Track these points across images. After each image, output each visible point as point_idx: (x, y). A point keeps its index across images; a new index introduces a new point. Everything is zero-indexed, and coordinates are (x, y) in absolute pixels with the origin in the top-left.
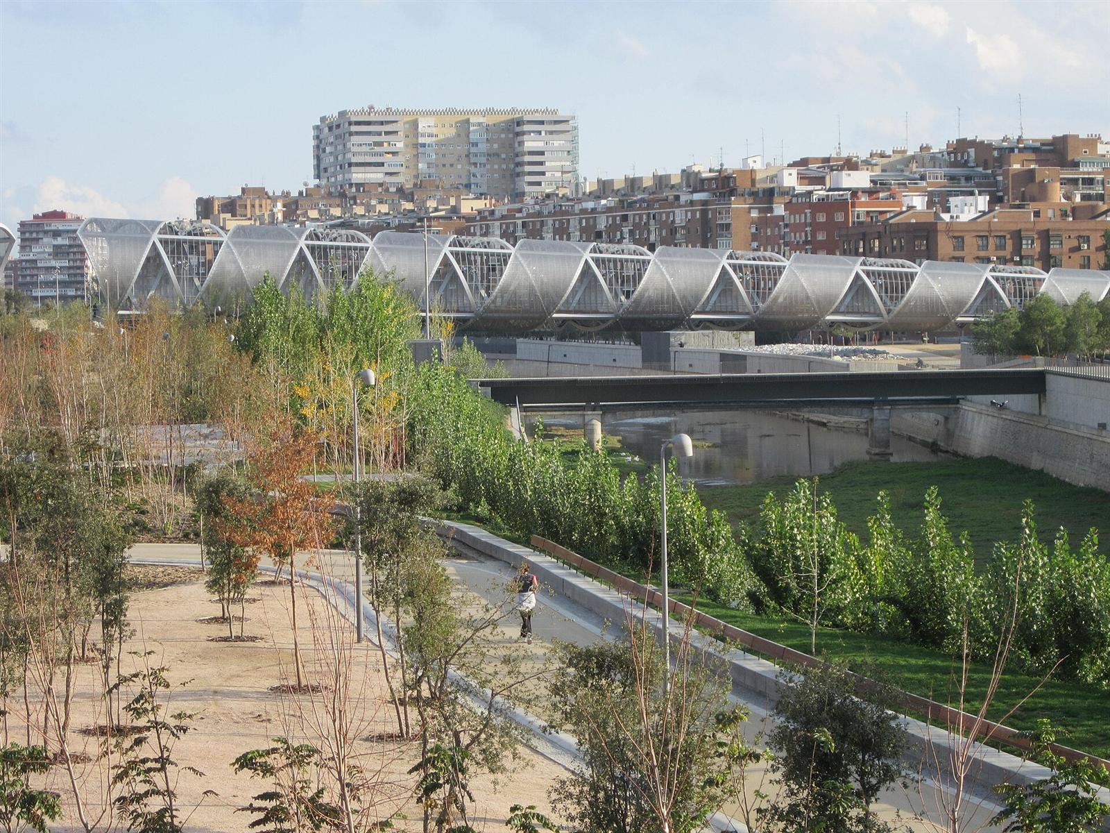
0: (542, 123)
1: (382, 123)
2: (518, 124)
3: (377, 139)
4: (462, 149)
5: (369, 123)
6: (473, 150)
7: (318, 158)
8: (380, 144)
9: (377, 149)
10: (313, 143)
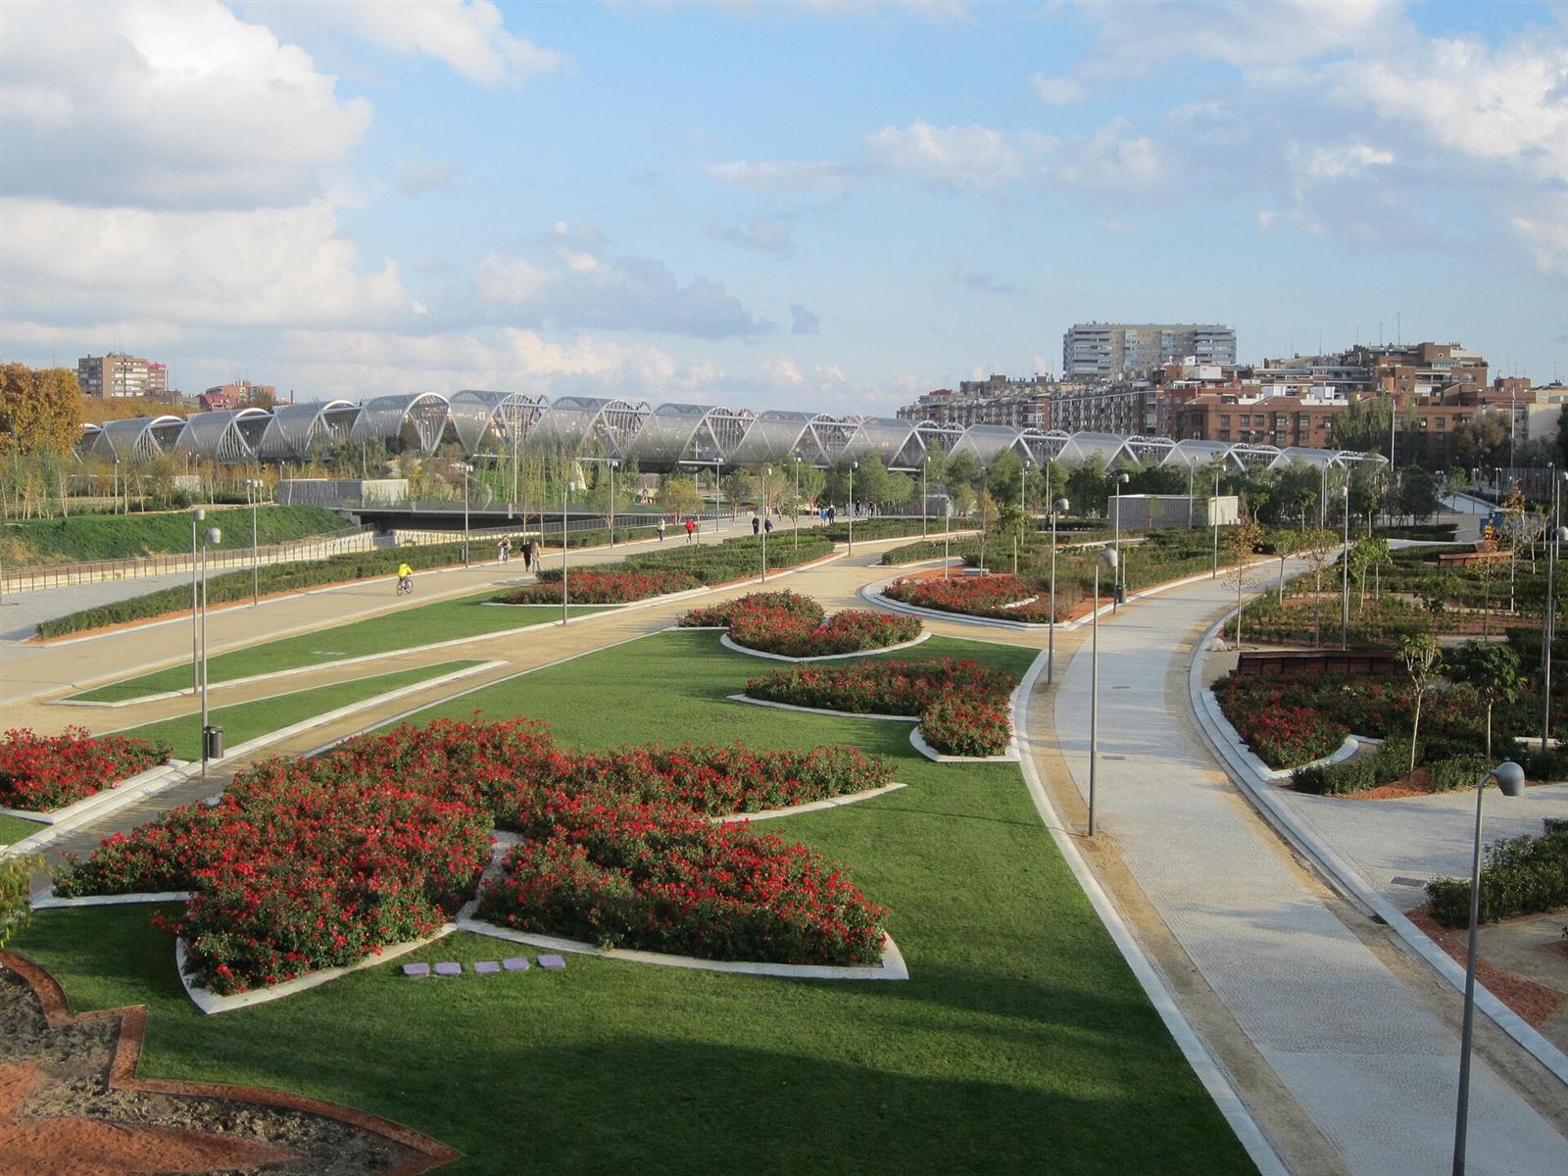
0: (1211, 334)
1: (1098, 333)
2: (1196, 334)
3: (1093, 344)
4: (1156, 351)
5: (1088, 333)
6: (1164, 352)
7: (1065, 357)
8: (1096, 347)
9: (1093, 351)
10: (1062, 346)
